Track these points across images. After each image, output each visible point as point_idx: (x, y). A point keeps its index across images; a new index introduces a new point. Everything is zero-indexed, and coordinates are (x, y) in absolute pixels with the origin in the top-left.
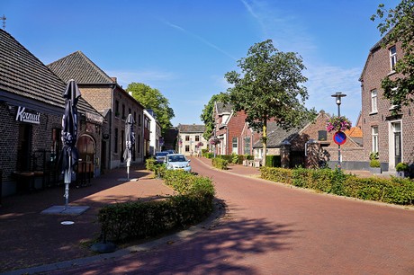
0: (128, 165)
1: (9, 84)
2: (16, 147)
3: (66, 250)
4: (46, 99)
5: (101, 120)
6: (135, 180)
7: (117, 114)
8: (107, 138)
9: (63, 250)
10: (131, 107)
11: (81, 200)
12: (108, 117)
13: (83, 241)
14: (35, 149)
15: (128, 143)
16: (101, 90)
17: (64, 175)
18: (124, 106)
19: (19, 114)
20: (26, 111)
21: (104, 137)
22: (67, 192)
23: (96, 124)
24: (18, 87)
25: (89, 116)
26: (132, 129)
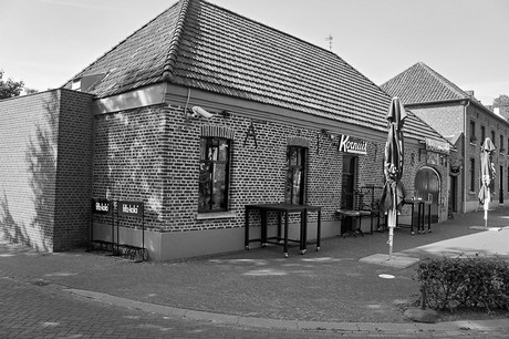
0: (486, 207)
1: (331, 110)
2: (340, 181)
3: (375, 309)
4: (374, 124)
5: (446, 148)
6: (496, 229)
7: (473, 139)
8: (458, 171)
9: (371, 309)
10: (495, 129)
11: (412, 250)
12: (460, 143)
13: (398, 302)
14: (362, 184)
15: (486, 178)
16: (449, 109)
17: (387, 216)
18: (483, 128)
19: (342, 143)
20: (351, 140)
21: (452, 171)
22: (391, 238)
23: (440, 153)
24: (341, 113)
25: (430, 142)
26: (491, 158)
